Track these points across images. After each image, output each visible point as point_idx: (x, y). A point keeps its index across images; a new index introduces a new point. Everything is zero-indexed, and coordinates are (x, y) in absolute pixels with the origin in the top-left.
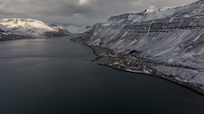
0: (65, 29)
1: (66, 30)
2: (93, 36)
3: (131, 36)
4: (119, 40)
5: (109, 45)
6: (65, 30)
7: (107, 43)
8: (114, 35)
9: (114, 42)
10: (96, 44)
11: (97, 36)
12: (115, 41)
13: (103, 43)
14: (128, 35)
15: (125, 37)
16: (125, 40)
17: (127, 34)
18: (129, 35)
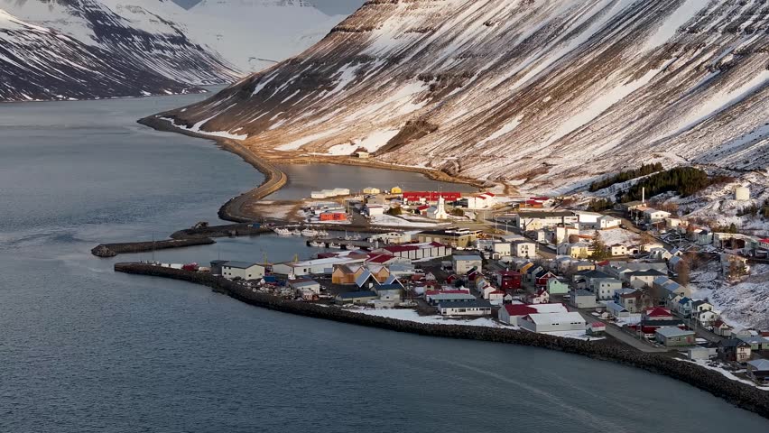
0: (167, 30)
1: (181, 40)
2: (365, 58)
3: (730, 37)
4: (603, 82)
5: (481, 143)
6: (173, 40)
7: (472, 120)
8: (566, 38)
9: (548, 105)
10: (358, 144)
11: (403, 56)
12: (558, 95)
13: (432, 121)
14: (709, 19)
15: (669, 49)
16: (666, 79)
17: (703, 13)
18: (714, 29)
